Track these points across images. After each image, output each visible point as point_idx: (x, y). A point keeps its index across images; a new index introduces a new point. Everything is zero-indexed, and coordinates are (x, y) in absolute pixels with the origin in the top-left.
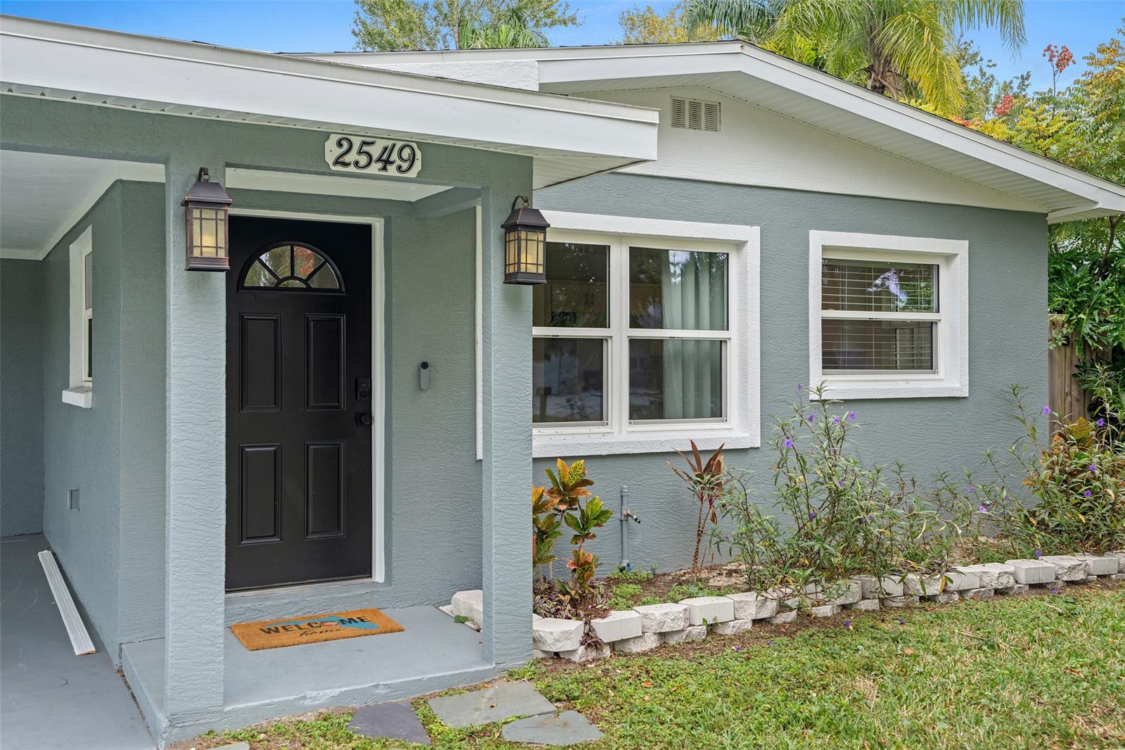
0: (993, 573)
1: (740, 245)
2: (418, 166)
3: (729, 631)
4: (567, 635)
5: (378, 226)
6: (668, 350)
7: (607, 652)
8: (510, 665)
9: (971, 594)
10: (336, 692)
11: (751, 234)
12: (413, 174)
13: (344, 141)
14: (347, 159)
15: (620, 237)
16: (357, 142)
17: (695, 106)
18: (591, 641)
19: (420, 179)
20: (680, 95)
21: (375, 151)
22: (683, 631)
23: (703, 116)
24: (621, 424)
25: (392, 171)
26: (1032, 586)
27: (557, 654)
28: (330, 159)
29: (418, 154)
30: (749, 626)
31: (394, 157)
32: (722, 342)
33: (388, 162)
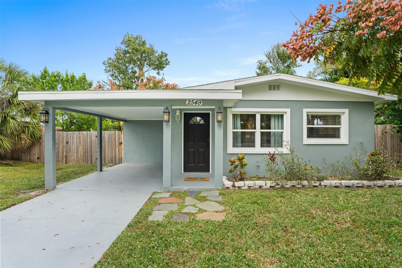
0: (335, 182)
1: (286, 113)
2: (202, 103)
3: (264, 187)
4: (228, 184)
5: (211, 112)
6: (271, 133)
7: (237, 188)
8: (218, 188)
9: (328, 186)
10: (188, 188)
11: (288, 110)
12: (201, 105)
13: (189, 100)
14: (190, 103)
15: (258, 112)
16: (191, 100)
17: (274, 86)
18: (234, 186)
19: (202, 105)
20: (270, 84)
21: (194, 102)
22: (253, 186)
23: (276, 88)
24: (258, 148)
25: (197, 104)
26: (346, 186)
27: (228, 187)
28: (187, 104)
29: (202, 101)
30: (269, 187)
31: (198, 102)
32: (282, 132)
33: (196, 103)
